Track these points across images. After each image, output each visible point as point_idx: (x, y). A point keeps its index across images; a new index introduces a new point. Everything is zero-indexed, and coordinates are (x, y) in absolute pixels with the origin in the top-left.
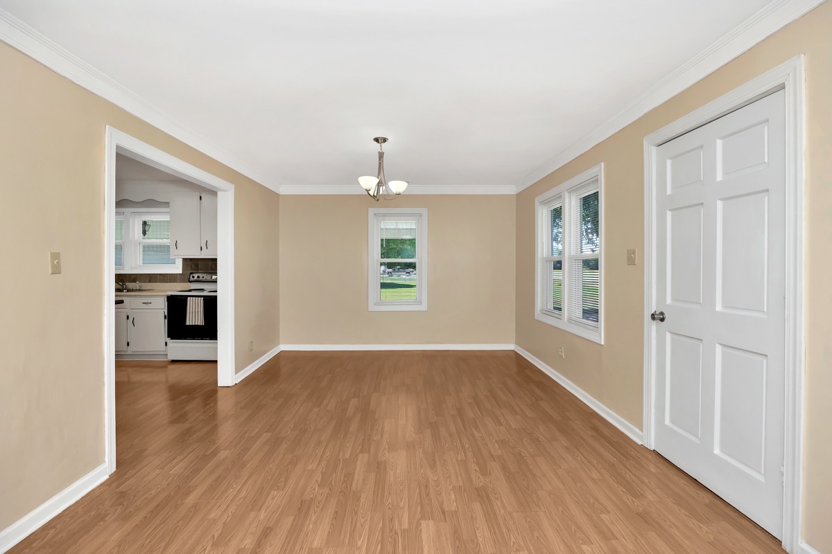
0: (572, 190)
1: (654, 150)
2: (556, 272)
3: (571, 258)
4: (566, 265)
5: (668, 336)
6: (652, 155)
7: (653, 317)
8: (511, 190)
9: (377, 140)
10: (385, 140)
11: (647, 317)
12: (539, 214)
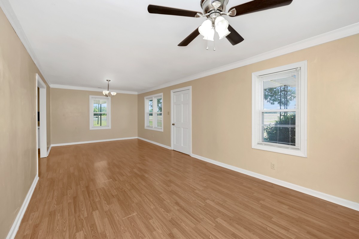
0: (155, 97)
1: (173, 93)
2: (150, 116)
3: (155, 113)
4: (154, 115)
5: (175, 128)
6: (172, 94)
7: (173, 124)
8: (136, 93)
9: (107, 80)
10: (110, 81)
11: (172, 124)
12: (146, 101)
